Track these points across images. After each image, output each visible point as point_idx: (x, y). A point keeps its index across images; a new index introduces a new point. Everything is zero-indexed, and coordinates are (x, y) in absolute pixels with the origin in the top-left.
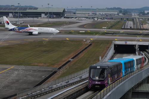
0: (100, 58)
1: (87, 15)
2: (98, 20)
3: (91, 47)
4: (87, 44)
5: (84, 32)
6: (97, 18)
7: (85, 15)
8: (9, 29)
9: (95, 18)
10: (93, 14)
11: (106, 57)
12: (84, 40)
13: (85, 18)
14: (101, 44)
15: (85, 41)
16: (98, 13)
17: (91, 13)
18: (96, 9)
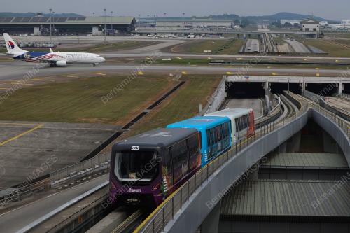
0: (201, 107)
1: (175, 29)
2: (195, 37)
3: (183, 88)
4: (175, 82)
5: (170, 59)
6: (195, 34)
7: (171, 29)
8: (15, 56)
9: (190, 34)
10: (187, 27)
11: (211, 105)
12: (171, 75)
13: (172, 33)
14: (202, 81)
15: (174, 76)
16: (195, 25)
17: (182, 25)
18: (191, 18)
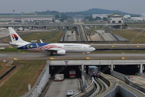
0: (29, 86)
1: (7, 23)
2: (23, 30)
4: (8, 67)
5: (4, 48)
6: (23, 27)
7: (3, 23)
9: (19, 27)
10: (16, 21)
11: (38, 85)
12: (4, 61)
13: (4, 27)
14: (30, 65)
15: (6, 63)
16: (23, 20)
17: (13, 20)
18: (20, 14)
